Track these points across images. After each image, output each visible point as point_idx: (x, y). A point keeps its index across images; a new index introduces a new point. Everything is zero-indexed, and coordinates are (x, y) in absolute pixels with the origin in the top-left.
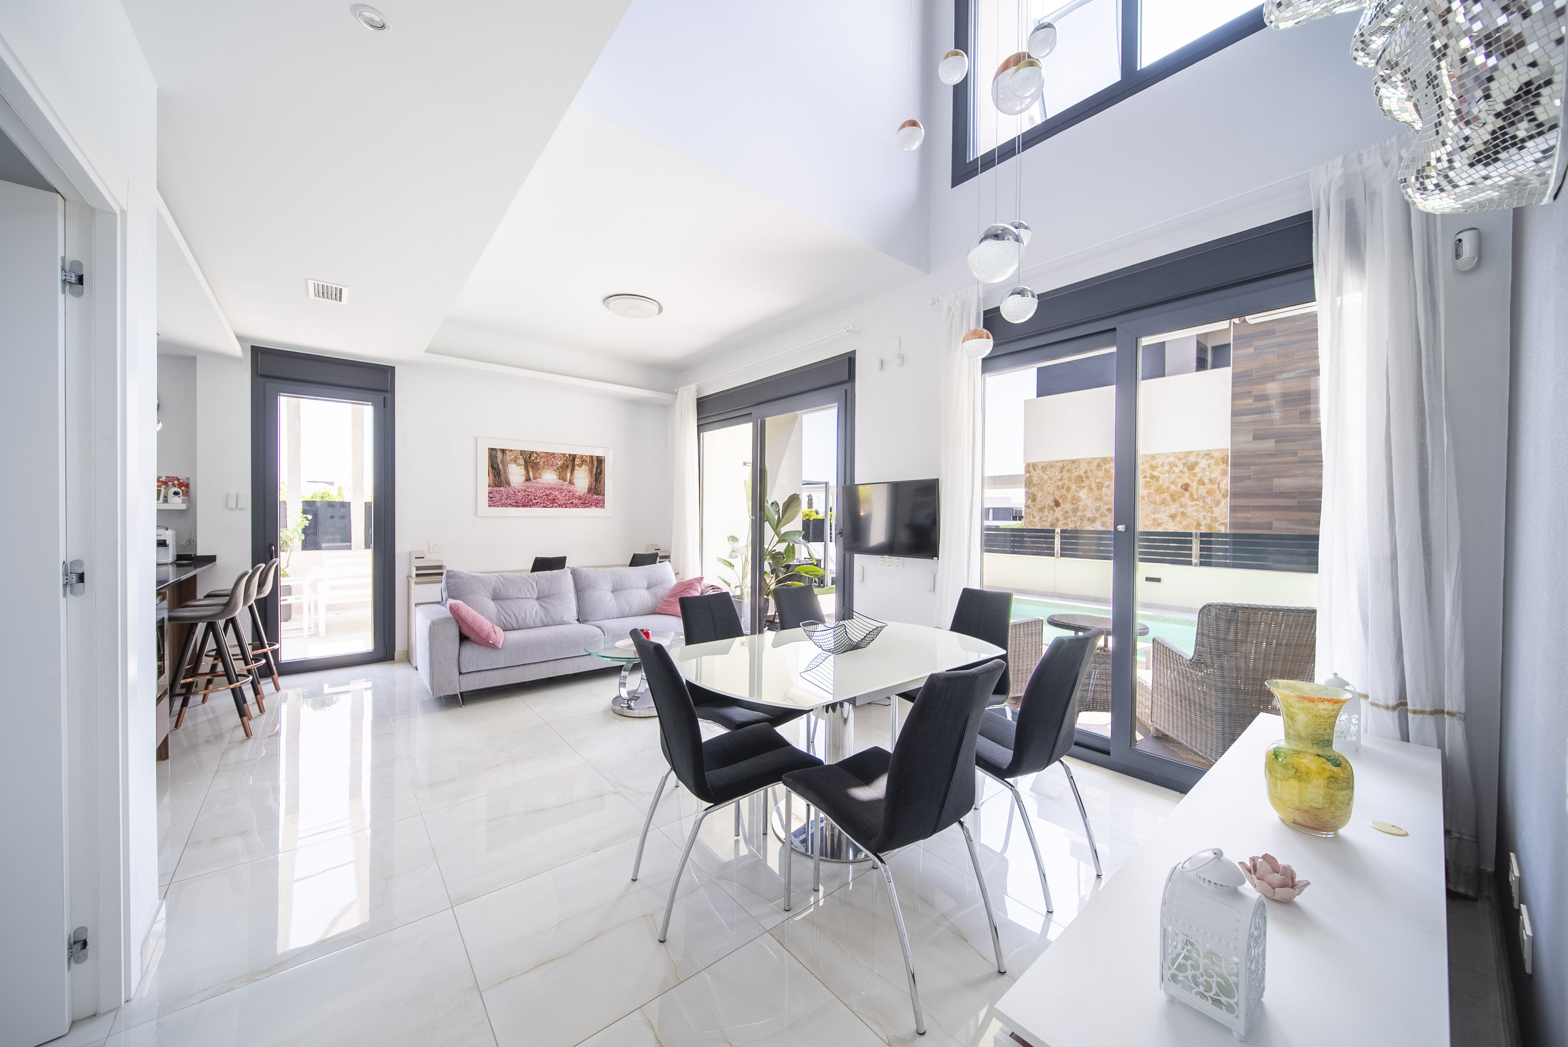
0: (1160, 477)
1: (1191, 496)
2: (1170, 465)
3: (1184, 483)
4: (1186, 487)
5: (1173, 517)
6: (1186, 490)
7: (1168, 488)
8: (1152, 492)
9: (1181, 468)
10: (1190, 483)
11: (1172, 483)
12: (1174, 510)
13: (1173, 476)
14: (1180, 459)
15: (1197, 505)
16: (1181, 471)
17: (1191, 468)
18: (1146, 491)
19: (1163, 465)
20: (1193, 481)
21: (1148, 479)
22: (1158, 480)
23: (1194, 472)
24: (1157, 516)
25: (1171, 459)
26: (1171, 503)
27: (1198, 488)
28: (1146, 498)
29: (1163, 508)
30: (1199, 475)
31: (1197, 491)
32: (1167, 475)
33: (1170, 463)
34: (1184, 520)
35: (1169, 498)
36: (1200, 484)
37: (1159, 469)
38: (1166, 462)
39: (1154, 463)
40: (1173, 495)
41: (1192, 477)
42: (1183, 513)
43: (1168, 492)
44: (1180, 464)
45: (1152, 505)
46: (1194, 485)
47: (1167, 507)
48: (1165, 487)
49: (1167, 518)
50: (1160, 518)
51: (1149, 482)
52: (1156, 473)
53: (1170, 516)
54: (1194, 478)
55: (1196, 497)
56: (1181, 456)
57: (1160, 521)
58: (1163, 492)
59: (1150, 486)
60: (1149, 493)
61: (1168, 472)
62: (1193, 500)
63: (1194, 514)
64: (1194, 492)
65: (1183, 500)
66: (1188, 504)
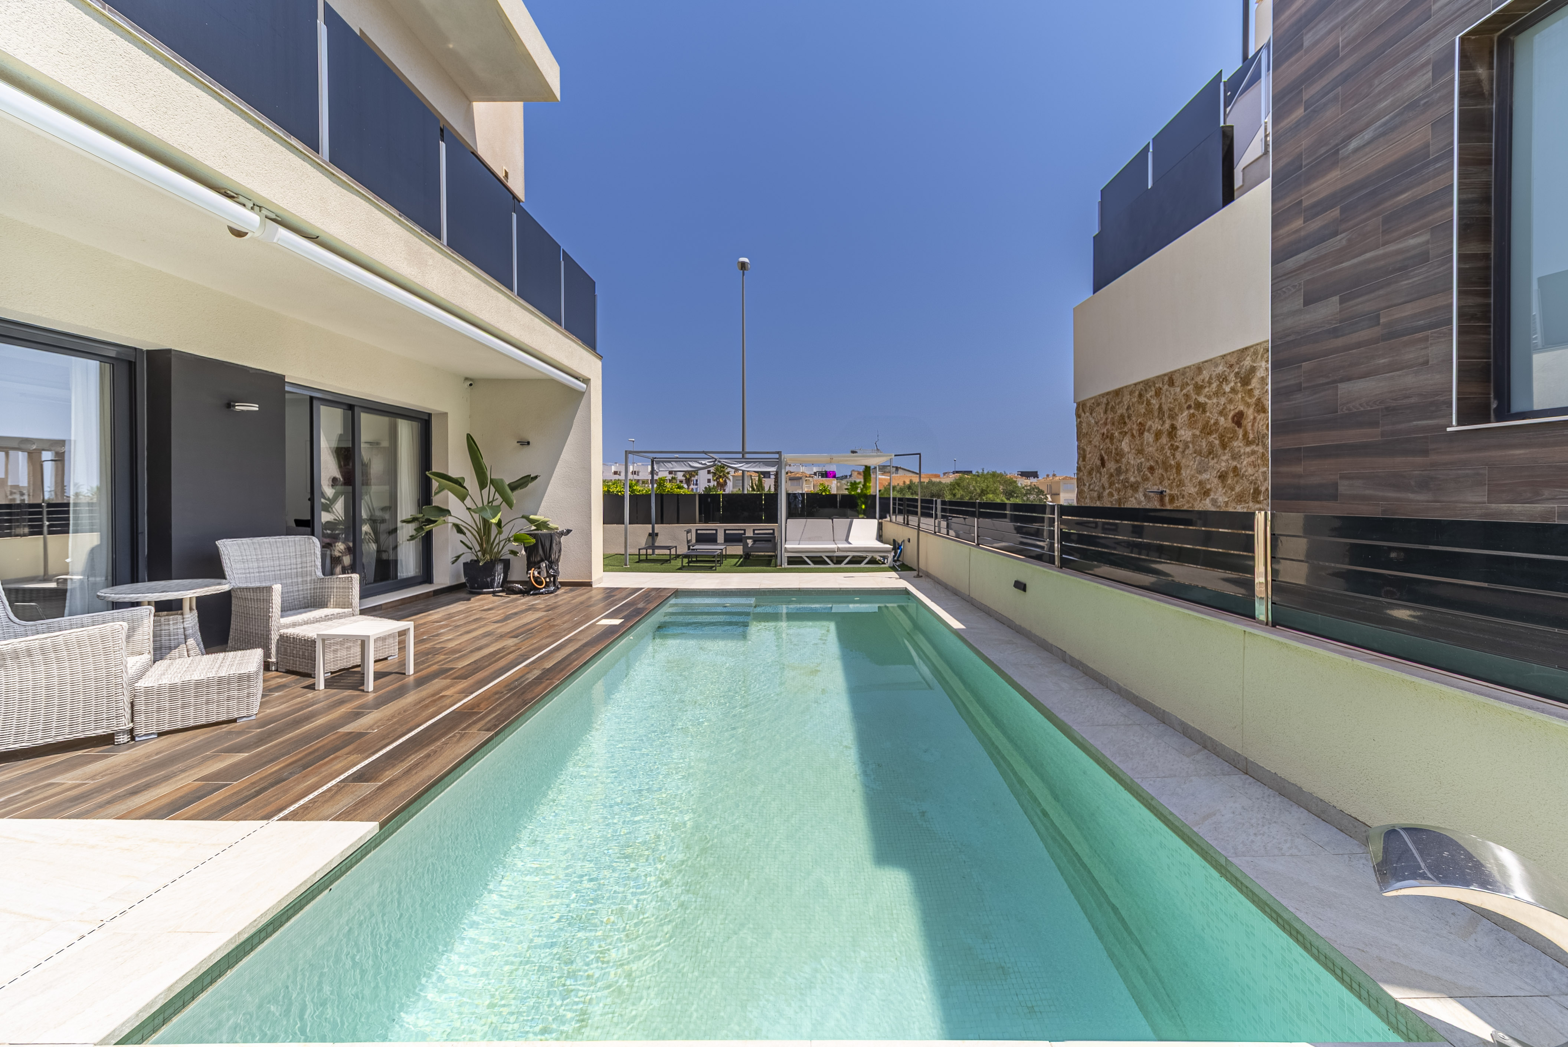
0: (1206, 404)
1: (1245, 435)
2: (1219, 380)
3: (1237, 411)
4: (1238, 420)
5: (1222, 477)
6: (1239, 424)
7: (1216, 423)
8: (1198, 433)
9: (1232, 384)
10: (1245, 410)
11: (1221, 413)
12: (1223, 464)
13: (1223, 400)
14: (1231, 366)
15: (1253, 453)
16: (1233, 390)
17: (1245, 381)
18: (1190, 433)
19: (1210, 383)
20: (1248, 405)
21: (1192, 411)
22: (1204, 411)
23: (1250, 387)
24: (1205, 476)
25: (1220, 369)
26: (1220, 451)
27: (1255, 418)
28: (1191, 445)
29: (1212, 463)
30: (1257, 393)
31: (1253, 425)
32: (1215, 401)
33: (1219, 376)
34: (1237, 482)
35: (1217, 442)
36: (1258, 412)
37: (1207, 390)
38: (1214, 374)
39: (1199, 379)
40: (1223, 436)
41: (1247, 398)
42: (1235, 469)
43: (1217, 430)
44: (1232, 377)
45: (1198, 458)
46: (1250, 413)
47: (1215, 460)
48: (1212, 422)
49: (1216, 481)
50: (1208, 480)
51: (1193, 415)
52: (1202, 399)
53: (1220, 477)
54: (1249, 401)
55: (1251, 436)
56: (1233, 360)
57: (1208, 487)
58: (1210, 434)
59: (1195, 422)
60: (1194, 435)
61: (1216, 394)
62: (1248, 443)
63: (1250, 471)
64: (1249, 427)
65: (1235, 444)
66: (1242, 451)
